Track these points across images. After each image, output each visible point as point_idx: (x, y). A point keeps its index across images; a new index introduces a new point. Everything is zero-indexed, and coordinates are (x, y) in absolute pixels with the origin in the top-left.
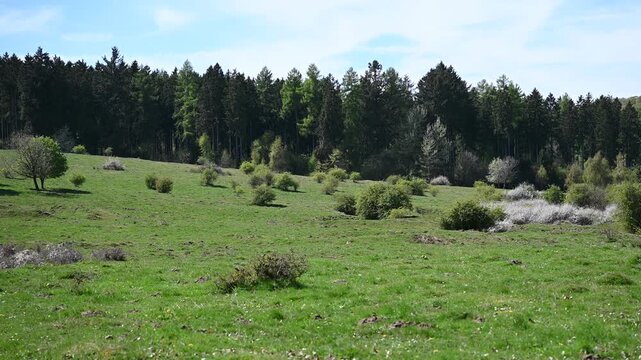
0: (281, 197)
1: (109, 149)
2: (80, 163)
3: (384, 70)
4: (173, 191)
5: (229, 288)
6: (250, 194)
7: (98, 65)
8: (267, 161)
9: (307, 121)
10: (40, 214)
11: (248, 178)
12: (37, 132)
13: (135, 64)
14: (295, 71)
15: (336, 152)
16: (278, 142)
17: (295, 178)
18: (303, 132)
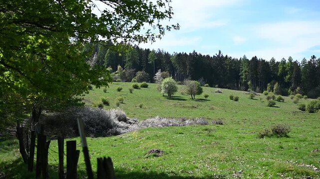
0: (278, 104)
1: (217, 86)
2: (207, 90)
3: (317, 59)
4: (239, 101)
5: (262, 136)
6: (267, 103)
7: (214, 56)
8: (273, 91)
9: (288, 77)
10: (193, 107)
11: (266, 97)
12: (193, 79)
13: (227, 56)
14: (284, 59)
15: (298, 88)
16: (277, 84)
17: (283, 97)
18: (286, 81)
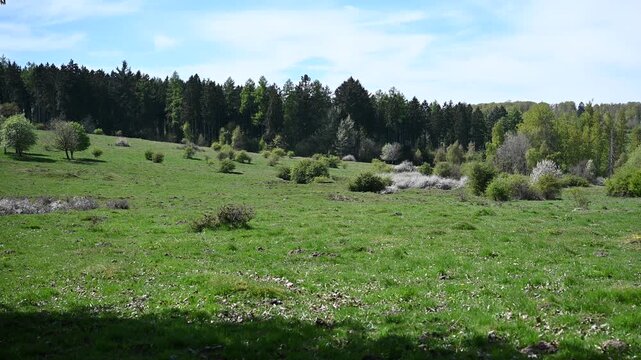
0: (239, 167)
1: (119, 132)
2: (98, 141)
3: (312, 81)
4: (164, 162)
5: (199, 229)
6: (218, 165)
7: (113, 73)
8: (230, 143)
9: (258, 115)
10: (70, 176)
11: (217, 153)
12: (69, 118)
13: (139, 73)
14: (250, 80)
15: (278, 137)
16: (237, 129)
17: (250, 154)
18: (255, 123)
